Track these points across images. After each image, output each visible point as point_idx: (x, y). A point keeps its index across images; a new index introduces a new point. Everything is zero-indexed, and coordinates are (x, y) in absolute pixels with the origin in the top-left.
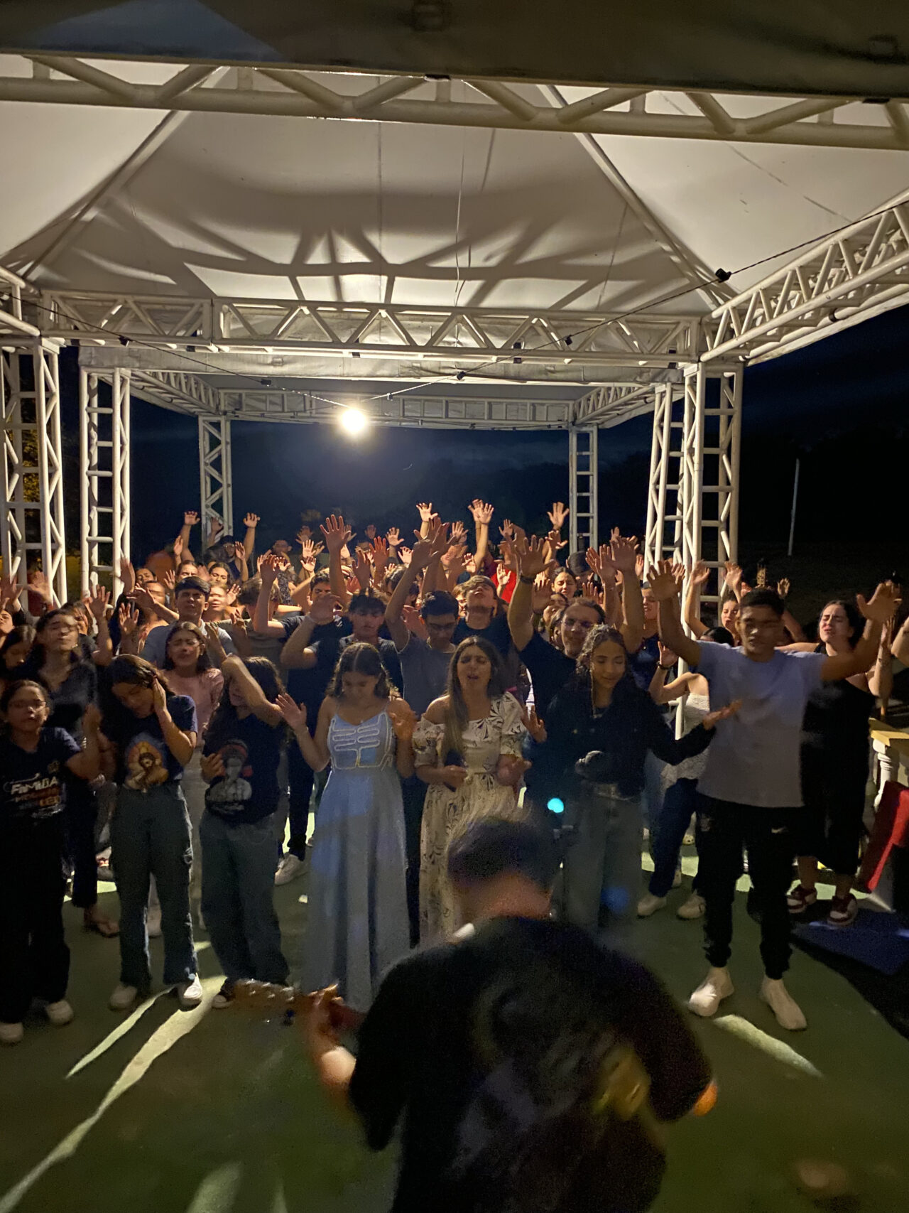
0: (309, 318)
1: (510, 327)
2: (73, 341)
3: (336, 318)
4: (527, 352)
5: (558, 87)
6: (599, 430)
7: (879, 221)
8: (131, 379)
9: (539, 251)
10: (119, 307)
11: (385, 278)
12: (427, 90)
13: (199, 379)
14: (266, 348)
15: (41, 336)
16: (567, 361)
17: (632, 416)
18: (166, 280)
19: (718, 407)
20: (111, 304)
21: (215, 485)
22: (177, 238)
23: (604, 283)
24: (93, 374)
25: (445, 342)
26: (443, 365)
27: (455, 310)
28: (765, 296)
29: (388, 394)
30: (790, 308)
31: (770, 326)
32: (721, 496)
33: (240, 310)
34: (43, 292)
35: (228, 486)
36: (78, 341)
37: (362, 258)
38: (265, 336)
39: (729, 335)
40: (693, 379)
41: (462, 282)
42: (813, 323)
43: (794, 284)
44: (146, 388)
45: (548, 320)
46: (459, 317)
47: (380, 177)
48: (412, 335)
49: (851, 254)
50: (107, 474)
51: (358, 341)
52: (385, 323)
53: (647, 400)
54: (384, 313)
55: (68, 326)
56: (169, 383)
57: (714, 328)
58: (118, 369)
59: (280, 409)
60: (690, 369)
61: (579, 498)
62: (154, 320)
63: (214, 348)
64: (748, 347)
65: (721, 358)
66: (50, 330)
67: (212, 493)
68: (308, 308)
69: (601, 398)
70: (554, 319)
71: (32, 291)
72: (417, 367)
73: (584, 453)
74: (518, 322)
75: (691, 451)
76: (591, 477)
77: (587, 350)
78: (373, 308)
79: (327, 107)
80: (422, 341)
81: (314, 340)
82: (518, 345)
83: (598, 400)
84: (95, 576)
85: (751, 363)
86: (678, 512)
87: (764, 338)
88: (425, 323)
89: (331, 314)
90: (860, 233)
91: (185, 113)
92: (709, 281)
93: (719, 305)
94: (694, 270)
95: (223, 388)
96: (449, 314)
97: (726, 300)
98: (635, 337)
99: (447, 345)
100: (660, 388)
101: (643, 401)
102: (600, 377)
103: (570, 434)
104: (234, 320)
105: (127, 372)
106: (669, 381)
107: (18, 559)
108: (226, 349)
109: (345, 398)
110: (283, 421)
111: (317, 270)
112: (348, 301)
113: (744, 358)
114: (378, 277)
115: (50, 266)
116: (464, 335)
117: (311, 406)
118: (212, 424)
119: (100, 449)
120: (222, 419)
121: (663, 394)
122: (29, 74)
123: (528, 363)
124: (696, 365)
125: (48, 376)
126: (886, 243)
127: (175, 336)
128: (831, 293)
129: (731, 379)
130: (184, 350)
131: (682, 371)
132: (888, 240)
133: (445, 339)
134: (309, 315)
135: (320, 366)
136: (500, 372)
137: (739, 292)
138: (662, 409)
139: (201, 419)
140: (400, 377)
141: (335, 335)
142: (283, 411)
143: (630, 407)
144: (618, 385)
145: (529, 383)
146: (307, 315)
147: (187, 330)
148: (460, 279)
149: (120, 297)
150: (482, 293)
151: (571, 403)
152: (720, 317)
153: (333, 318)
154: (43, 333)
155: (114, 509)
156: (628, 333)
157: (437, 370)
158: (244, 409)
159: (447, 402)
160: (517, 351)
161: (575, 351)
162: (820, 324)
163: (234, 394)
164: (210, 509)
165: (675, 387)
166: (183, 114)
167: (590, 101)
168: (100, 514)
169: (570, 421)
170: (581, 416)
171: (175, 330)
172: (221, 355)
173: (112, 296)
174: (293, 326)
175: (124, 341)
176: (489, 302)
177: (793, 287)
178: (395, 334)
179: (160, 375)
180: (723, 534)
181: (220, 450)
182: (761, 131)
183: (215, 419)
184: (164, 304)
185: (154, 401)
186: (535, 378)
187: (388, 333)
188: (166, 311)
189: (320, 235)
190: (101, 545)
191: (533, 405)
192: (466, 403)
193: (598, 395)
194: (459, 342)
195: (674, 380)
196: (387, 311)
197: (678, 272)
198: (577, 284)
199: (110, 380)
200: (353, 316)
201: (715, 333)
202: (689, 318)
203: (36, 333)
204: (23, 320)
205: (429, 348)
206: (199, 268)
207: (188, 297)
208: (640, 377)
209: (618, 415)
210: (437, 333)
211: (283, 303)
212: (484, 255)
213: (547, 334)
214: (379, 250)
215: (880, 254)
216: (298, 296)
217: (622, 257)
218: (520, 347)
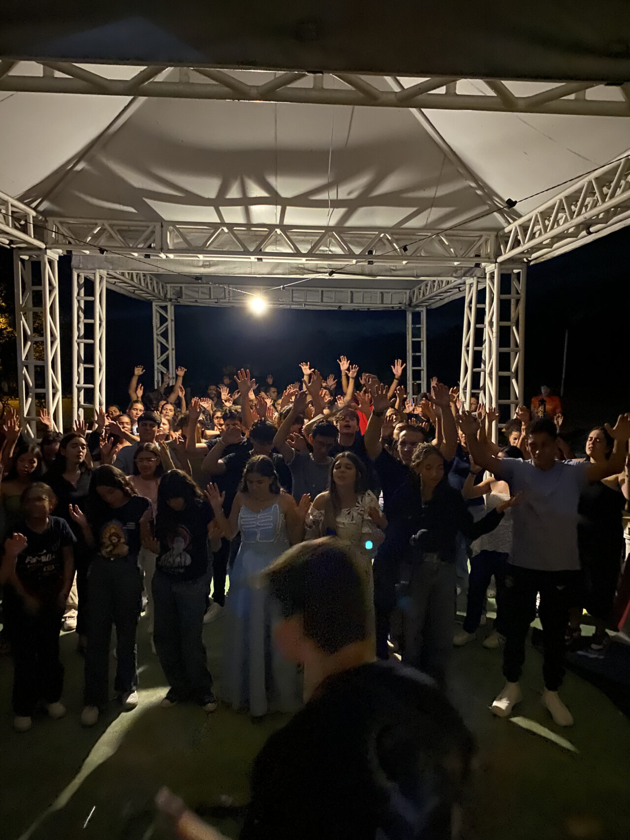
0: (228, 235)
1: (366, 239)
2: (67, 251)
3: (246, 235)
4: (377, 257)
5: (398, 78)
6: (428, 310)
7: (619, 166)
8: (107, 277)
9: (385, 188)
10: (99, 228)
11: (279, 207)
12: (307, 81)
13: (152, 277)
14: (199, 255)
15: (46, 248)
16: (404, 262)
17: (451, 300)
18: (131, 209)
19: (510, 293)
20: (94, 226)
21: (164, 349)
22: (137, 181)
23: (430, 209)
24: (81, 274)
25: (321, 250)
26: (319, 266)
27: (328, 229)
28: (542, 218)
29: (282, 286)
30: (558, 225)
31: (545, 238)
32: (512, 354)
33: (181, 230)
34: (48, 218)
35: (173, 349)
36: (71, 251)
37: (264, 194)
38: (197, 247)
39: (517, 243)
40: (492, 274)
41: (331, 209)
42: (575, 235)
43: (561, 209)
44: (117, 283)
45: (392, 234)
46: (330, 233)
47: (276, 139)
48: (298, 246)
49: (600, 189)
50: (91, 341)
51: (261, 250)
52: (279, 238)
53: (461, 289)
54: (279, 231)
55: (64, 241)
56: (132, 279)
57: (507, 239)
58: (98, 270)
59: (208, 297)
60: (490, 268)
61: (413, 357)
62: (123, 237)
63: (163, 256)
64: (530, 252)
65: (511, 260)
66: (53, 244)
67: (161, 355)
68: (227, 228)
69: (428, 288)
70: (396, 234)
71: (40, 218)
72: (302, 268)
73: (417, 326)
74: (371, 236)
75: (491, 324)
76: (422, 342)
77: (418, 255)
78: (272, 227)
79: (239, 93)
80: (305, 250)
81: (232, 250)
82: (370, 252)
83: (427, 290)
84: (81, 411)
85: (532, 263)
86: (483, 366)
87: (540, 246)
88: (307, 238)
89: (243, 232)
90: (606, 173)
91: (144, 98)
92: (502, 207)
93: (510, 223)
94: (492, 200)
95: (169, 283)
96: (323, 231)
97: (514, 220)
98: (451, 245)
99: (322, 253)
100: (469, 281)
101: (457, 289)
102: (428, 273)
103: (407, 313)
104: (177, 237)
105: (104, 272)
106: (475, 276)
107: (30, 400)
108: (171, 256)
109: (252, 289)
110: (210, 306)
111: (233, 202)
112: (254, 223)
113: (527, 259)
114: (275, 206)
115: (52, 201)
116: (334, 246)
117: (229, 295)
118: (161, 307)
119: (85, 324)
120: (169, 304)
121: (471, 285)
122: (41, 74)
123: (378, 264)
124: (494, 265)
125: (51, 275)
126: (625, 180)
127: (137, 248)
128: (586, 215)
129: (519, 274)
130: (143, 257)
131: (485, 269)
132: (626, 178)
133: (321, 248)
134: (228, 233)
135: (235, 268)
136: (359, 270)
137: (523, 215)
138: (470, 295)
139: (154, 304)
140: (289, 274)
141: (246, 247)
142: (210, 299)
143: (449, 294)
144: (440, 279)
145: (378, 278)
147: (145, 243)
148: (331, 207)
149: (99, 222)
150: (345, 217)
151: (408, 291)
152: (511, 232)
153: (242, 235)
154: (47, 246)
155: (95, 365)
156: (447, 243)
157: (315, 270)
158: (184, 298)
159: (322, 291)
160: (370, 256)
161: (411, 256)
162: (579, 237)
163: (176, 287)
164: (160, 365)
165: (480, 280)
166: (142, 99)
167: (418, 87)
168: (85, 369)
169: (407, 304)
170: (415, 300)
171: (136, 244)
172: (168, 260)
173: (93, 221)
174: (217, 240)
175: (102, 251)
176: (351, 223)
178: (286, 245)
179: (127, 275)
180: (514, 381)
181: (167, 326)
182: (535, 105)
183: (164, 304)
184: (129, 226)
185: (122, 292)
186: (383, 274)
187: (281, 245)
188: (130, 231)
189: (235, 178)
190: (86, 390)
191: (382, 293)
192: (336, 292)
193: (427, 285)
194: (330, 251)
195: (478, 275)
196: (281, 230)
197: (481, 201)
198: (412, 210)
199: (92, 277)
200: (258, 233)
201: (507, 243)
202: (488, 233)
203: (43, 246)
204: (35, 238)
205: (310, 255)
206: (153, 201)
207: (146, 221)
208: (456, 273)
209: (441, 299)
210: (315, 244)
211: (210, 225)
212: (347, 191)
213: (391, 245)
214: (276, 189)
215: (620, 187)
216: (220, 220)
217: (442, 191)
218: (372, 253)
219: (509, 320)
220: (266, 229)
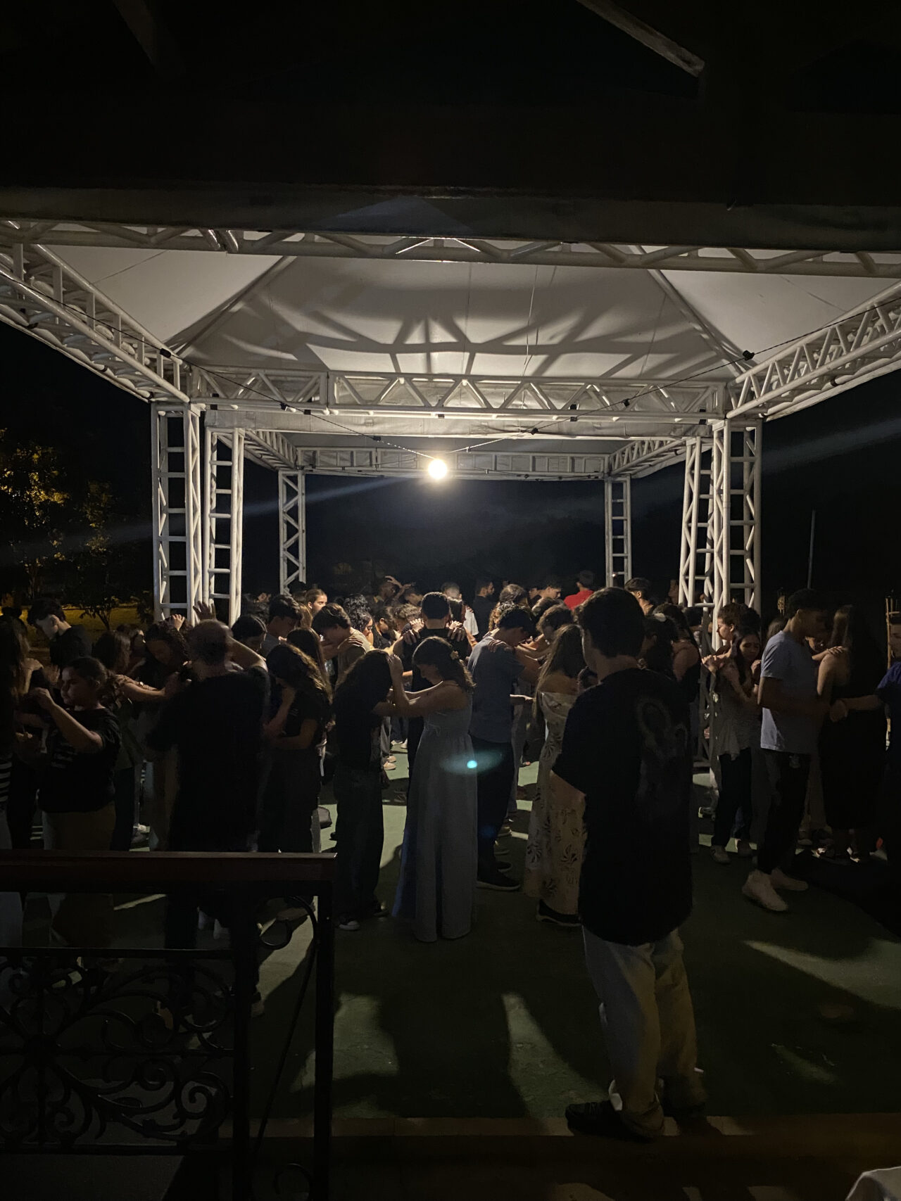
0: (403, 387)
1: (568, 392)
2: (212, 406)
3: (425, 387)
4: (581, 412)
6: (632, 480)
8: (245, 438)
9: (594, 331)
10: (253, 379)
11: (467, 355)
14: (368, 411)
15: (190, 403)
16: (615, 419)
17: (663, 466)
18: (291, 357)
19: (741, 455)
20: (247, 376)
22: (301, 323)
23: (646, 356)
24: (216, 434)
25: (514, 405)
26: (507, 423)
27: (525, 379)
28: (780, 366)
29: (467, 448)
30: (799, 376)
31: (784, 390)
32: (746, 528)
33: (349, 381)
34: (193, 367)
35: (303, 531)
36: (217, 406)
37: (451, 339)
38: (370, 401)
39: (751, 396)
40: (721, 433)
41: (529, 356)
42: (818, 387)
43: (802, 357)
45: (600, 386)
46: (526, 385)
48: (489, 400)
49: (845, 335)
50: (226, 516)
51: (443, 405)
52: (465, 390)
53: (678, 452)
54: (465, 382)
55: (209, 394)
57: (737, 391)
59: (349, 464)
60: (717, 425)
61: (614, 540)
62: (280, 389)
63: (327, 412)
64: (767, 406)
65: (744, 416)
66: (198, 397)
67: (289, 538)
68: (405, 379)
69: (635, 451)
70: (604, 386)
71: (186, 366)
72: (486, 426)
73: (619, 501)
74: (575, 388)
75: (720, 492)
76: (625, 522)
77: (632, 410)
78: (457, 378)
80: (497, 405)
81: (407, 405)
82: (573, 407)
83: (633, 453)
84: (212, 602)
85: (768, 419)
86: (708, 546)
87: (779, 399)
88: (498, 390)
89: (421, 384)
90: (850, 320)
92: (733, 354)
93: (741, 373)
94: (720, 345)
95: (300, 446)
96: (519, 382)
97: (747, 369)
98: (671, 399)
99: (515, 407)
100: (690, 441)
101: (673, 453)
102: (640, 433)
103: (606, 484)
104: (343, 389)
105: (243, 431)
106: (698, 435)
107: (165, 583)
108: (336, 412)
110: (352, 475)
111: (414, 349)
112: (436, 372)
113: (763, 415)
114: (462, 353)
115: (198, 347)
116: (529, 399)
117: (377, 461)
120: (299, 473)
121: (693, 446)
123: (582, 420)
124: (723, 421)
126: (872, 327)
127: (296, 402)
128: (831, 364)
129: (754, 430)
130: (302, 413)
131: (711, 427)
132: (874, 324)
133: (514, 403)
134: (404, 384)
135: (404, 426)
136: (554, 428)
137: (758, 363)
138: (692, 458)
139: (280, 473)
140: (470, 434)
141: (426, 400)
142: (352, 466)
143: (662, 458)
144: (653, 438)
145: (577, 438)
146: (402, 385)
147: (305, 397)
148: (529, 354)
149: (254, 371)
150: (545, 365)
151: (606, 457)
152: (743, 382)
153: (420, 387)
154: (192, 400)
155: (231, 547)
156: (666, 396)
157: (502, 428)
158: (318, 465)
159: (496, 456)
160: (573, 411)
161: (622, 411)
162: (824, 388)
163: (311, 451)
164: (287, 552)
165: (704, 440)
169: (605, 472)
170: (616, 468)
172: (329, 417)
173: (246, 370)
174: (390, 394)
176: (552, 371)
177: (801, 359)
178: (474, 399)
180: (748, 561)
181: (297, 500)
183: (292, 473)
184: (285, 376)
186: (584, 433)
187: (467, 398)
188: (288, 382)
189: (418, 321)
191: (574, 458)
192: (513, 457)
193: (633, 449)
194: (525, 405)
195: (702, 434)
196: (469, 381)
197: (707, 346)
198: (623, 357)
199: (230, 439)
200: (440, 384)
201: (738, 395)
202: (715, 383)
203: (187, 400)
204: (181, 390)
205: (503, 410)
206: (319, 347)
207: (309, 371)
208: (674, 432)
209: (650, 466)
210: (509, 398)
211: (386, 375)
212: (549, 335)
213: (598, 398)
214: (464, 332)
215: (868, 334)
216: (396, 370)
217: (661, 335)
218: (576, 408)
219: (742, 488)
220: (451, 381)
